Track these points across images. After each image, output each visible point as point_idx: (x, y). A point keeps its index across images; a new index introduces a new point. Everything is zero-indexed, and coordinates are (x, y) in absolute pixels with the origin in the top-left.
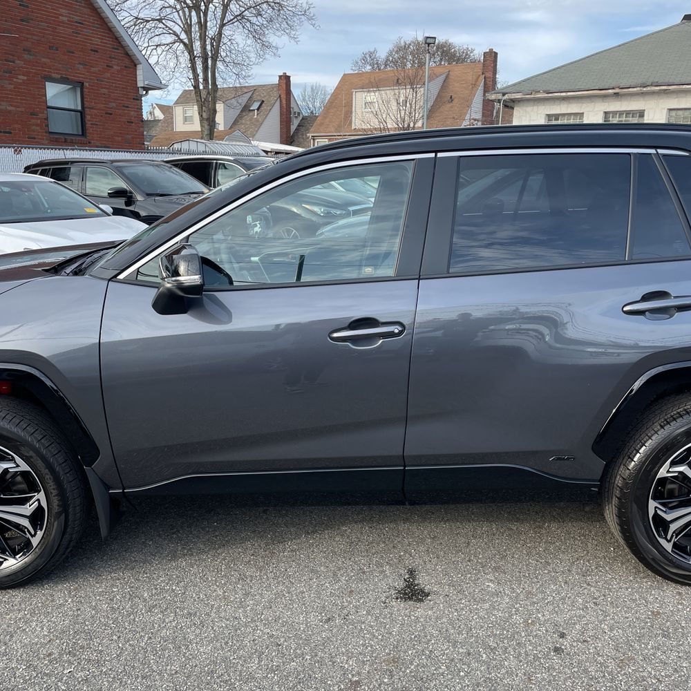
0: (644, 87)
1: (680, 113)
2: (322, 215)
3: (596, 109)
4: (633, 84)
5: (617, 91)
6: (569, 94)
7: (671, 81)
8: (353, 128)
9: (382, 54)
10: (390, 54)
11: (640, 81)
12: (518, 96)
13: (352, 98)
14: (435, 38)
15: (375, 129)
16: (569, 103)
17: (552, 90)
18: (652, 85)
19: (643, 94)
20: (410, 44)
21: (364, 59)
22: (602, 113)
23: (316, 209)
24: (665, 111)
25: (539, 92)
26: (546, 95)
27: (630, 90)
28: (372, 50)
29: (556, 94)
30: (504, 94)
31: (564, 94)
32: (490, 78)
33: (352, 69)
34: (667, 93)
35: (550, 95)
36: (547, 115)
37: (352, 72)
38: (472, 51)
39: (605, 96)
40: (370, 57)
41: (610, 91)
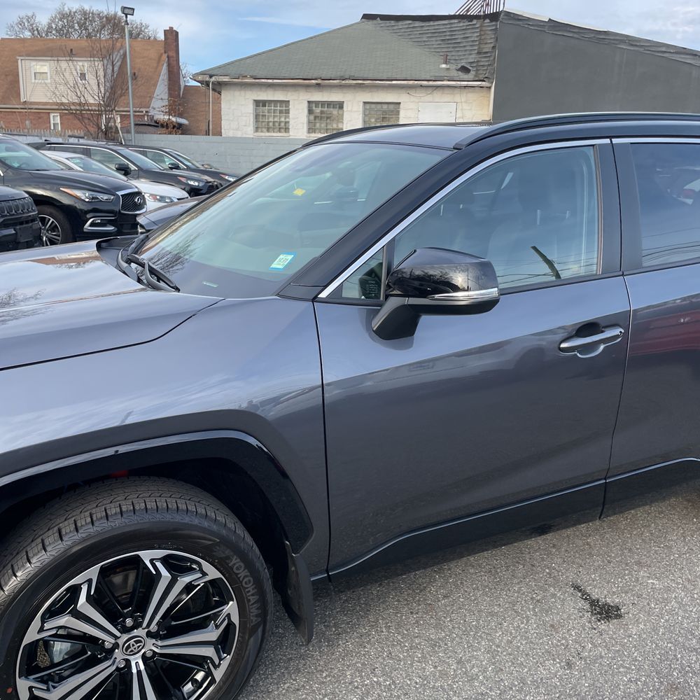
0: (343, 80)
1: (373, 106)
2: (87, 200)
3: (301, 98)
4: (333, 77)
5: (319, 81)
6: (275, 81)
7: (365, 76)
8: (22, 101)
9: (43, 20)
10: (53, 20)
11: (339, 74)
12: (226, 79)
13: (18, 66)
14: (133, 9)
15: (74, 104)
16: (275, 90)
17: (259, 77)
18: (349, 79)
19: (341, 87)
20: (76, 12)
21: (21, 23)
22: (307, 102)
23: (78, 193)
24: (361, 104)
25: (246, 76)
26: (254, 80)
27: (331, 81)
28: (30, 14)
29: (263, 80)
30: (211, 77)
31: (270, 81)
32: (173, 57)
33: (7, 34)
34: (362, 87)
35: (257, 81)
36: (254, 100)
37: (7, 37)
38: (147, 27)
39: (308, 86)
40: (27, 22)
41: (313, 81)
